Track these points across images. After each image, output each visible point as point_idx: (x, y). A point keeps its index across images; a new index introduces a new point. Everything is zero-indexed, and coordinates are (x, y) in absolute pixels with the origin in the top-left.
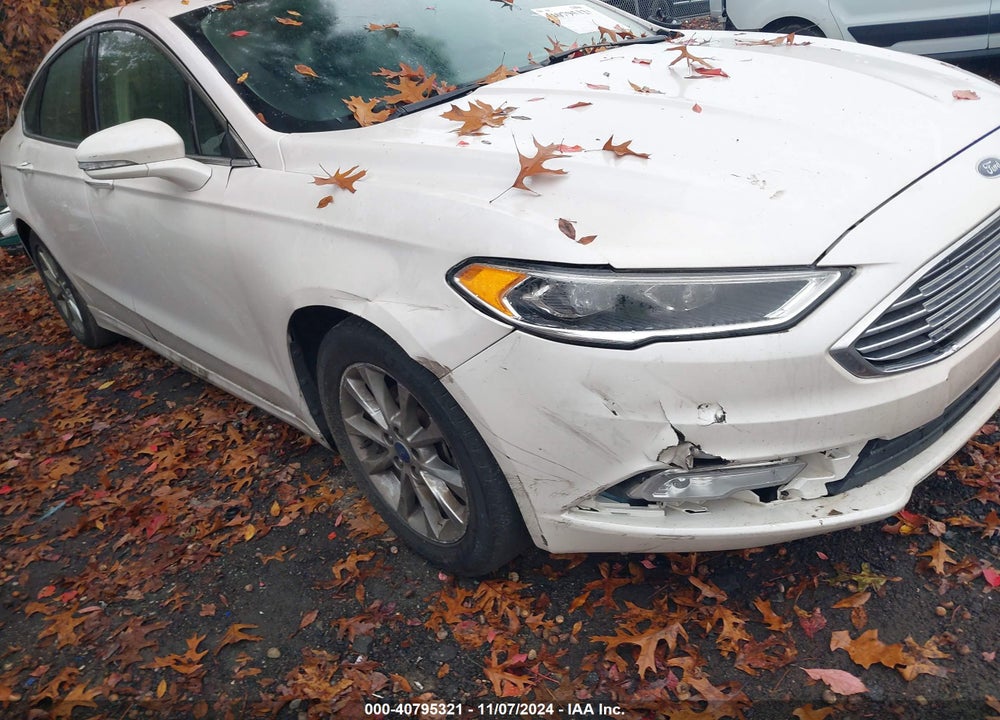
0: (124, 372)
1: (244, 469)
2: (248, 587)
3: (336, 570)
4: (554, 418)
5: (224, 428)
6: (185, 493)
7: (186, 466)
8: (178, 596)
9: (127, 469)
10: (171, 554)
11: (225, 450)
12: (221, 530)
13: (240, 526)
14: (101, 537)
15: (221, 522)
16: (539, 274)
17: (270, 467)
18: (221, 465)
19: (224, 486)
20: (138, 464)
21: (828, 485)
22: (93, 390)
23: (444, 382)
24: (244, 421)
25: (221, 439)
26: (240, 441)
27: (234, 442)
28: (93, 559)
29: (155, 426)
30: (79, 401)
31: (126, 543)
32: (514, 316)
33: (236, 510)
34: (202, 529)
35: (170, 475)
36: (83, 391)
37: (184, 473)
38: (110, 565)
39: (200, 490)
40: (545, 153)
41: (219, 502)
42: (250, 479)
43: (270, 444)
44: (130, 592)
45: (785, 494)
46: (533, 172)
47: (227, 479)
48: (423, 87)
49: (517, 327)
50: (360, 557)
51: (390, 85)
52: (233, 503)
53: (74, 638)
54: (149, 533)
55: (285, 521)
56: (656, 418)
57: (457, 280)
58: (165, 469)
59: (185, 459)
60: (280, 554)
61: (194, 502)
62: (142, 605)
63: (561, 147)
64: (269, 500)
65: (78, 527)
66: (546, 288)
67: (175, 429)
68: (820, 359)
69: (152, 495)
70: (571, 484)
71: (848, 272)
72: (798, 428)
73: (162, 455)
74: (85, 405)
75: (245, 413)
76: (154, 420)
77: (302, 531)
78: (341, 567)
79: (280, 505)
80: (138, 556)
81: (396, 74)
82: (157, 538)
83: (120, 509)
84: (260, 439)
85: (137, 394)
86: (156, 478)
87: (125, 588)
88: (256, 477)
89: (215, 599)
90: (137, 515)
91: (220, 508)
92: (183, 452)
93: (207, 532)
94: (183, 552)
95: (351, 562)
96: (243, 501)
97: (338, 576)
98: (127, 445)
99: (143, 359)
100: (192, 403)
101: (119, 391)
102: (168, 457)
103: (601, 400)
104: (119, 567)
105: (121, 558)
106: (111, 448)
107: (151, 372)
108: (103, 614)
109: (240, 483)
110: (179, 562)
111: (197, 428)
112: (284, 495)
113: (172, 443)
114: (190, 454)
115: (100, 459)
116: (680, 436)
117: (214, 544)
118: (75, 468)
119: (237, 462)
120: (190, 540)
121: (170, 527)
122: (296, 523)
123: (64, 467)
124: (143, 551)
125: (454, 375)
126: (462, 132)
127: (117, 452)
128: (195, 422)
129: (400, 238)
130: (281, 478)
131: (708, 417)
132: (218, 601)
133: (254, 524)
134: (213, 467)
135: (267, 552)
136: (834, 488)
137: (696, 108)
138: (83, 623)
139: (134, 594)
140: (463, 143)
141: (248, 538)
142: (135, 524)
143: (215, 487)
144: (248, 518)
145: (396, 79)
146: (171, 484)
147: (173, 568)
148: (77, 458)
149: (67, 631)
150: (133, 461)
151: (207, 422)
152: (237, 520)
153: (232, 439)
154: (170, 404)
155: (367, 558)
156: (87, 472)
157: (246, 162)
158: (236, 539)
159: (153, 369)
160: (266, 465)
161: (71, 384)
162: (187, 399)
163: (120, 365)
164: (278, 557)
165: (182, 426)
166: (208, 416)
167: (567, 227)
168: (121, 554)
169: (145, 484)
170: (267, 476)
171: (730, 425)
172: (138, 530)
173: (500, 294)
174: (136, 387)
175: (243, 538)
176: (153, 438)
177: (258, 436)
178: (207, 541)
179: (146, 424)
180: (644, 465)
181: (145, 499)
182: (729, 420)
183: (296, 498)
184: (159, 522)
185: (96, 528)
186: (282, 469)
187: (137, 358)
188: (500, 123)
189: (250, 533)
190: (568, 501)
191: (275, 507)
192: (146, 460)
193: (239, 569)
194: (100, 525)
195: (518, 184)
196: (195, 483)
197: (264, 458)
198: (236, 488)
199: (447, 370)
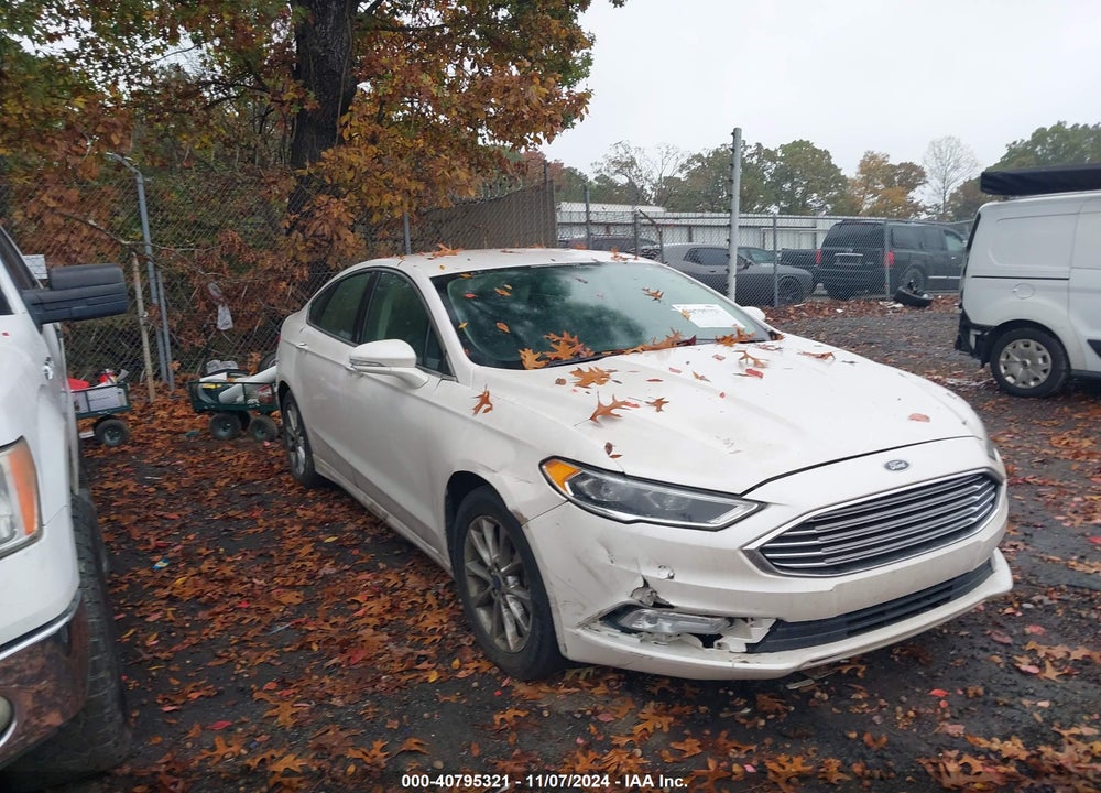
0: (346, 532)
1: (435, 628)
2: (426, 715)
3: (497, 718)
4: (578, 559)
5: (424, 593)
6: (385, 637)
7: (388, 617)
8: (371, 710)
9: (340, 609)
10: (369, 680)
11: (422, 611)
12: (410, 670)
13: (425, 670)
14: (314, 656)
15: (412, 664)
16: (587, 472)
17: (456, 631)
18: (417, 622)
19: (417, 638)
20: (349, 607)
21: (748, 645)
22: (320, 542)
23: (524, 527)
24: (440, 591)
25: (420, 601)
26: (435, 606)
27: (430, 606)
28: (308, 670)
29: (367, 580)
30: (307, 549)
31: (334, 665)
32: (570, 493)
33: (426, 657)
34: (397, 667)
35: (374, 621)
36: (311, 542)
37: (386, 622)
38: (321, 678)
39: (398, 638)
40: (616, 405)
41: (411, 650)
42: (439, 637)
43: (459, 613)
44: (334, 700)
45: (719, 645)
46: (603, 414)
47: (419, 634)
48: (572, 351)
49: (569, 500)
50: (517, 713)
51: (552, 345)
52: (423, 652)
53: (291, 722)
54: (352, 661)
55: (462, 674)
56: (634, 569)
57: (544, 467)
58: (371, 616)
59: (389, 612)
60: (454, 697)
61: (391, 646)
62: (342, 711)
63: (626, 404)
64: (452, 656)
65: (298, 645)
66: (591, 480)
67: (382, 586)
68: (733, 553)
69: (358, 633)
70: (584, 608)
71: (763, 505)
72: (718, 594)
73: (370, 604)
74: (311, 554)
75: (443, 584)
76: (366, 576)
77: (475, 684)
78: (501, 717)
79: (460, 662)
80: (342, 675)
81: (559, 338)
82: (358, 666)
83: (332, 639)
84: (452, 608)
85: (356, 552)
86: (362, 621)
87: (331, 696)
88: (444, 637)
89: (399, 717)
90: (345, 646)
91: (412, 654)
92: (388, 605)
93: (400, 669)
94: (378, 680)
95: (510, 714)
96: (430, 652)
97: (498, 723)
98: (342, 592)
99: (364, 523)
100: (399, 568)
101: (340, 546)
102: (376, 607)
103: (605, 552)
104: (327, 680)
105: (330, 674)
106: (330, 590)
107: (369, 536)
108: (312, 710)
109: (431, 639)
110: (374, 686)
111: (402, 588)
112: (465, 655)
113: (379, 597)
114: (393, 608)
115: (320, 597)
116: (645, 582)
117: (404, 679)
118: (300, 601)
119: (431, 621)
120: (385, 673)
121: (369, 659)
122: (471, 678)
123: (291, 598)
124: (346, 673)
125: (530, 523)
126: (578, 385)
127: (334, 595)
128: (400, 584)
129: (520, 438)
130: (464, 641)
131: (664, 574)
132: (401, 720)
133: (438, 671)
134: (410, 622)
135: (445, 693)
136: (752, 649)
137: (722, 395)
138: (297, 713)
139: (337, 702)
140: (575, 391)
141: (431, 680)
142: (343, 652)
143: (410, 638)
144: (433, 665)
145: (558, 342)
146: (375, 628)
147: (370, 690)
148: (302, 593)
149: (285, 716)
150: (345, 604)
151: (412, 585)
152: (424, 665)
153: (429, 603)
154: (381, 565)
155: (522, 715)
156: (310, 604)
157: (450, 377)
158: (421, 679)
159: (371, 533)
160: (454, 629)
161: (303, 532)
162: (396, 564)
163: (345, 525)
164: (453, 699)
165: (389, 585)
166: (412, 581)
167: (609, 447)
168: (329, 671)
169: (353, 624)
170: (453, 638)
171: (678, 583)
172: (345, 657)
173: (564, 480)
174: (355, 546)
175: (426, 681)
176: (364, 590)
177: (451, 605)
178: (398, 676)
179: (359, 578)
180: (624, 599)
181: (353, 636)
182: (676, 579)
183: (474, 659)
184: (362, 655)
185: (311, 649)
186: (466, 636)
187: (360, 522)
188: (602, 383)
189: (433, 677)
190: (581, 619)
191: (456, 662)
192: (355, 606)
193: (421, 701)
194: (315, 647)
195: (593, 418)
196: (393, 632)
197: (453, 623)
198: (427, 642)
199: (527, 520)
